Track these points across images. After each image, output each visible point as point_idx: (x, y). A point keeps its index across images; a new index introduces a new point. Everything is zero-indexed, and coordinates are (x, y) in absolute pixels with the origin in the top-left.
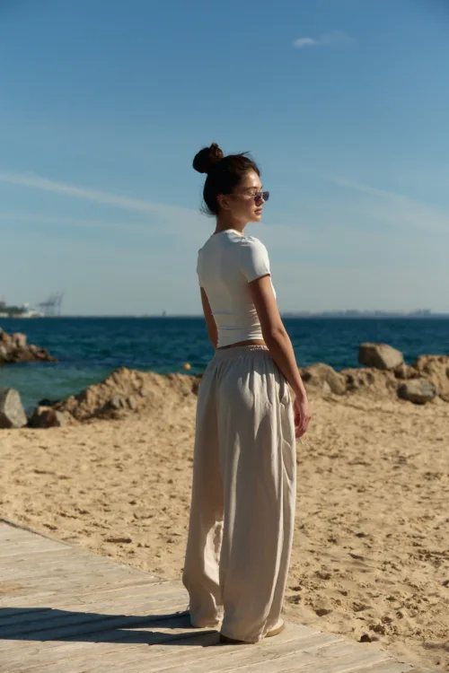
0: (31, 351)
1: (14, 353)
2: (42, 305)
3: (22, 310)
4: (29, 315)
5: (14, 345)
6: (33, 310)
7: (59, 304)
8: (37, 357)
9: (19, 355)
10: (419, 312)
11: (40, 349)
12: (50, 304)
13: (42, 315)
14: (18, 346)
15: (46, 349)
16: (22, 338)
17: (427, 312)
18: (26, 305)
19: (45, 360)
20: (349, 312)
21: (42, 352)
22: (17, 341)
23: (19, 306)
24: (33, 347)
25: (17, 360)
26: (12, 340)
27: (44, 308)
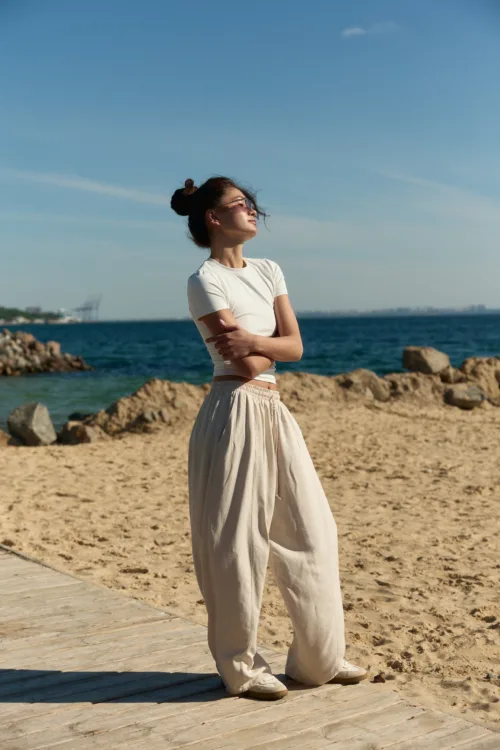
0: (65, 359)
1: (48, 363)
2: (78, 310)
3: (58, 316)
4: (65, 320)
5: (48, 354)
6: (69, 315)
7: (97, 308)
8: (71, 365)
9: (53, 364)
10: (473, 308)
11: (75, 357)
12: (86, 308)
13: (80, 320)
14: (52, 355)
15: (80, 357)
16: (56, 347)
17: (482, 307)
18: (63, 310)
19: (81, 369)
20: (400, 310)
21: (78, 360)
22: (51, 350)
23: (55, 311)
24: (68, 356)
25: (52, 370)
26: (46, 349)
27: (81, 312)
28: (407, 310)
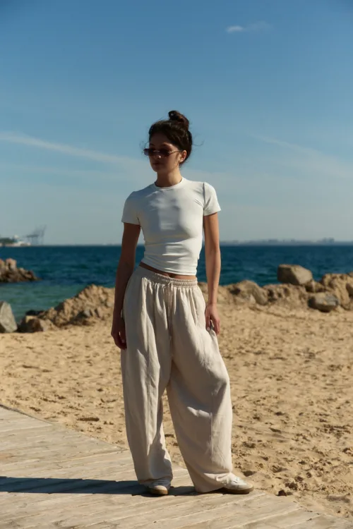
0: (20, 272)
1: (7, 275)
2: (28, 237)
3: (13, 241)
4: (18, 244)
5: (7, 268)
6: (21, 240)
7: (43, 235)
8: (24, 277)
9: (11, 276)
10: (325, 240)
11: (27, 271)
12: (34, 236)
13: (29, 244)
14: (10, 268)
15: (31, 271)
16: (13, 263)
17: (332, 240)
18: (16, 237)
19: (31, 280)
20: (270, 241)
21: (29, 273)
22: (9, 265)
23: (11, 238)
24: (22, 269)
25: (9, 280)
26: (5, 265)
27: (31, 239)
28: (276, 241)
